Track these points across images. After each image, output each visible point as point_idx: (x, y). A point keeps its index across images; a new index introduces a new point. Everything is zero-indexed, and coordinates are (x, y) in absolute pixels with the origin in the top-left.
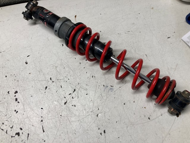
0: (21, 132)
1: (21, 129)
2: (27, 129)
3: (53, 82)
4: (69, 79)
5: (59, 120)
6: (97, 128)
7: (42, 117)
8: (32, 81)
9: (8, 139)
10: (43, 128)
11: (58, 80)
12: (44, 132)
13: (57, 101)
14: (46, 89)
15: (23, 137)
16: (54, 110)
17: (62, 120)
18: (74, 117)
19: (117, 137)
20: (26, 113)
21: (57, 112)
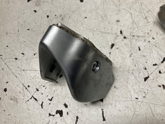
0: (65, 110)
1: (66, 106)
2: (76, 109)
3: (125, 38)
4: (153, 38)
5: (134, 107)
8: (89, 31)
10: (103, 114)
11: (135, 37)
12: (104, 120)
13: (131, 72)
14: (111, 48)
16: (124, 87)
17: (138, 106)
21: (130, 91)
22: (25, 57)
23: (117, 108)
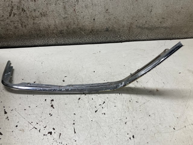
0: (53, 131)
1: (54, 129)
2: (60, 130)
3: (85, 95)
4: (99, 94)
5: (90, 124)
6: (127, 133)
7: (74, 121)
9: (40, 136)
10: (74, 130)
11: (90, 94)
12: (75, 133)
13: (89, 109)
14: (79, 100)
15: (55, 135)
16: (85, 116)
17: (92, 124)
18: (104, 123)
19: (146, 143)
20: (59, 116)
21: (88, 118)
22: (31, 108)
23: (82, 126)
